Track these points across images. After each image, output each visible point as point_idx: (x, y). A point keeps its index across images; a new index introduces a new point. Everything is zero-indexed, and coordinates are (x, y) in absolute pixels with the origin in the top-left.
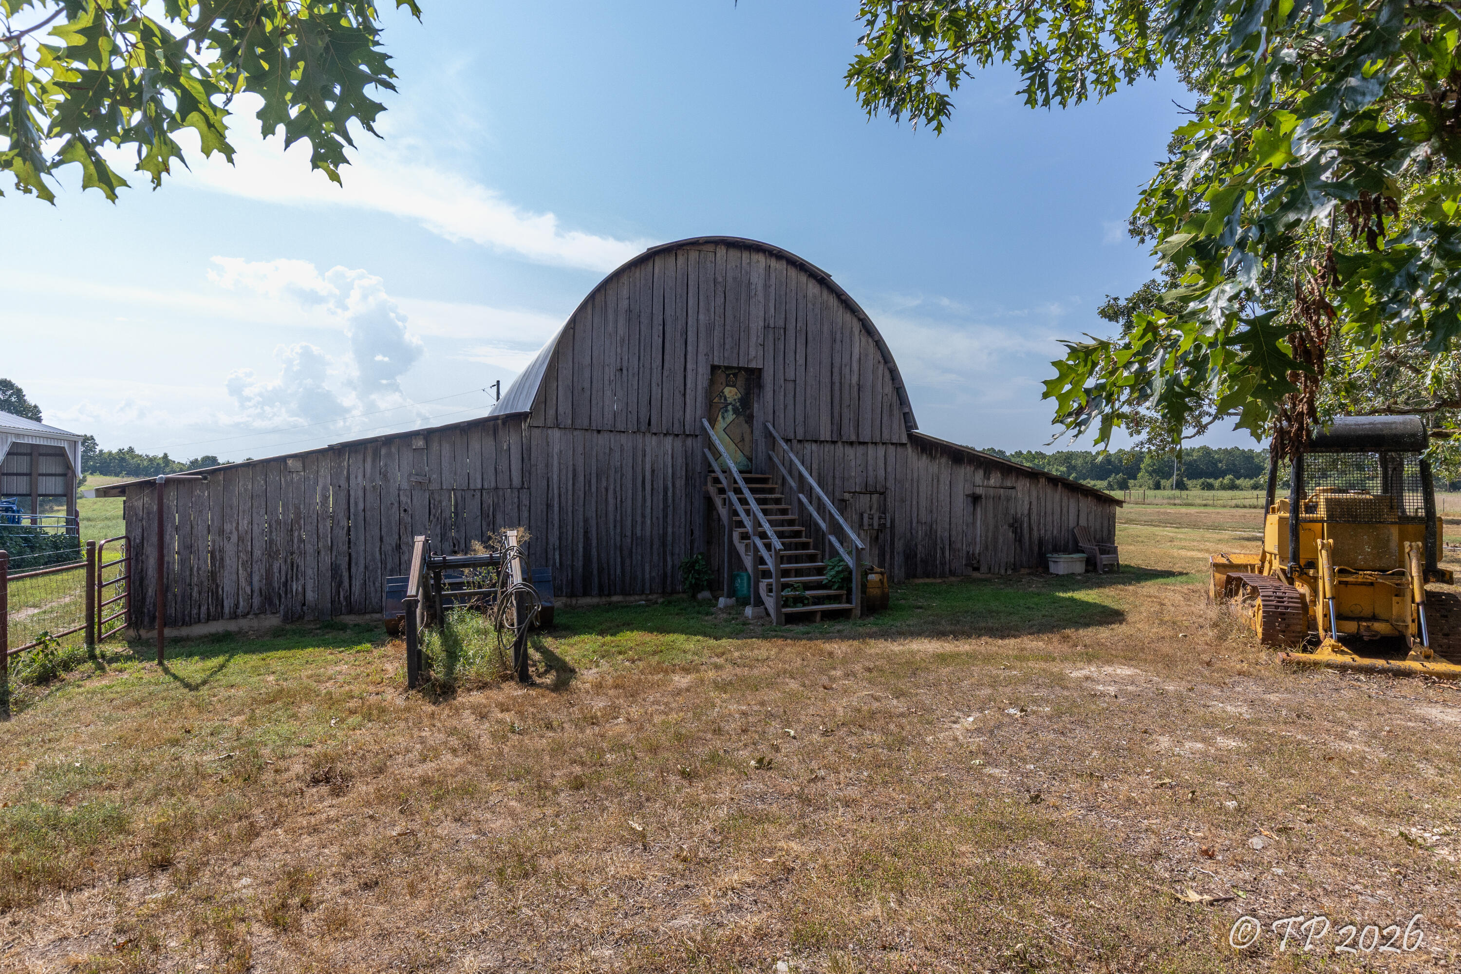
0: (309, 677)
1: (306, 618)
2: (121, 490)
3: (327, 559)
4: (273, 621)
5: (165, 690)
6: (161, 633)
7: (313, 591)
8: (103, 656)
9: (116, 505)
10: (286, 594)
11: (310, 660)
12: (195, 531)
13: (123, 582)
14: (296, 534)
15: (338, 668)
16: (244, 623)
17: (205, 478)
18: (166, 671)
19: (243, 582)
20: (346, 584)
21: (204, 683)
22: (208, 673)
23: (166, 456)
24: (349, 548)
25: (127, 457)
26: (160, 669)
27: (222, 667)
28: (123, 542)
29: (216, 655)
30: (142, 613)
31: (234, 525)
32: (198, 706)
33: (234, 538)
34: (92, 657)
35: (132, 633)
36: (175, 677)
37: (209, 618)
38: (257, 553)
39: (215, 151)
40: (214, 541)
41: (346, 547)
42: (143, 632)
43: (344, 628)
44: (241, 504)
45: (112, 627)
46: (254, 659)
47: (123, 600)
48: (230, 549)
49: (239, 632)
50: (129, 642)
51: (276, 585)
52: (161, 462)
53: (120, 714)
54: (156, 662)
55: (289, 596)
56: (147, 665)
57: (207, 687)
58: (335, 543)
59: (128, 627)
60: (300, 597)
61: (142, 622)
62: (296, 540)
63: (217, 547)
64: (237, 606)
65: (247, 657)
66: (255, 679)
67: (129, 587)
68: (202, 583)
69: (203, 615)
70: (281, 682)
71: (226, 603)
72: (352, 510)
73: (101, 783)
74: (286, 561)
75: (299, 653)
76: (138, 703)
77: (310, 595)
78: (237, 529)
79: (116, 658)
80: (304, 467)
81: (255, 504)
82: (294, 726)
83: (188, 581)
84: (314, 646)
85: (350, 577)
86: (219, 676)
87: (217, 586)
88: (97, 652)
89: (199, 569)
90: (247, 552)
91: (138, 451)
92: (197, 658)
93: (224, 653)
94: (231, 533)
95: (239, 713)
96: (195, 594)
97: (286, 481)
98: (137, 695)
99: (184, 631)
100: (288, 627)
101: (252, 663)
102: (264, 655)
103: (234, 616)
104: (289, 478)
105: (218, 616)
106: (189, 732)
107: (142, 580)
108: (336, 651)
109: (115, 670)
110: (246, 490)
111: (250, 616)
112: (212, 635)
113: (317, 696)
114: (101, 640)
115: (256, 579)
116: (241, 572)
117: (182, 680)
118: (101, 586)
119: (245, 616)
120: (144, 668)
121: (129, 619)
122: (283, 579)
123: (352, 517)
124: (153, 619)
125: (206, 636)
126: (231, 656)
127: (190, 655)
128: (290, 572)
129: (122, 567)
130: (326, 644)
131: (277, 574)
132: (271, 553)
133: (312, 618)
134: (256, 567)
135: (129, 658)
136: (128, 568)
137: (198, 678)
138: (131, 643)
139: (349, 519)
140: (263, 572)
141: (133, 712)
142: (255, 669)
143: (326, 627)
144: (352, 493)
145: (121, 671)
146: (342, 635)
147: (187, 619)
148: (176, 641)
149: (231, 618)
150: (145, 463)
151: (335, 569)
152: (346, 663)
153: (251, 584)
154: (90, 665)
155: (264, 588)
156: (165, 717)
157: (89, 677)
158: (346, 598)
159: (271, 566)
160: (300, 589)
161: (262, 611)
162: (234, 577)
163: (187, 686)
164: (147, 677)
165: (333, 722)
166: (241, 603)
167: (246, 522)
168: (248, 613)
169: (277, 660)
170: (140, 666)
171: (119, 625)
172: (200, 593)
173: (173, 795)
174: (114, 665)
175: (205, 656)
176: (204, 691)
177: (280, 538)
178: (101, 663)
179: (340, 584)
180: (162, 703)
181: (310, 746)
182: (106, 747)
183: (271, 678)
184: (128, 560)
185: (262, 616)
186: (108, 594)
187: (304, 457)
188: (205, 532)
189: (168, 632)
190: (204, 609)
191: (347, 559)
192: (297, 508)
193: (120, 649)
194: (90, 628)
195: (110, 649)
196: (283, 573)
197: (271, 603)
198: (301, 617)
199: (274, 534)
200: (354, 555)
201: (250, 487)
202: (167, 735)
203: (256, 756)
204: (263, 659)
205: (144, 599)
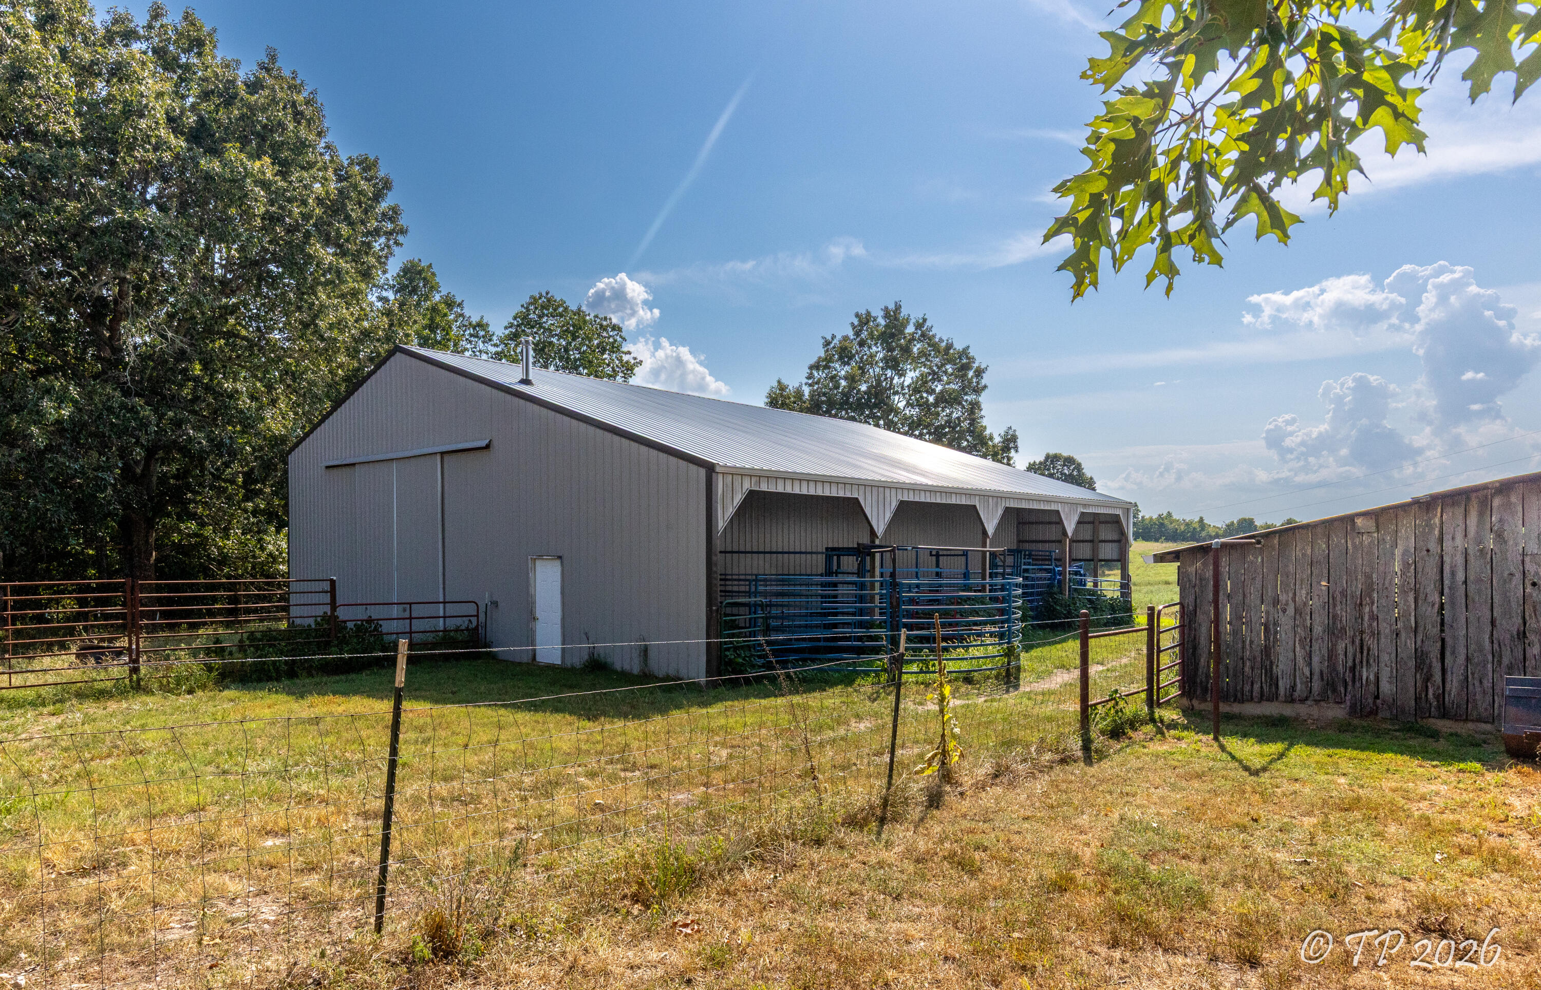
0: (1394, 790)
1: (1380, 715)
2: (1175, 556)
3: (1409, 644)
4: (1336, 712)
5: (1223, 768)
6: (1216, 707)
7: (1390, 683)
8: (1162, 721)
9: (1171, 570)
10: (1354, 681)
11: (1392, 767)
12: (1247, 601)
13: (1177, 650)
14: (1367, 609)
15: (1433, 787)
16: (1302, 710)
17: (1259, 542)
18: (1223, 748)
19: (1301, 662)
20: (1437, 677)
21: (1264, 769)
22: (1267, 759)
23: (1201, 520)
24: (1442, 631)
25: (1166, 522)
26: (1216, 745)
27: (1281, 756)
28: (1177, 608)
29: (1274, 741)
30: (1195, 682)
31: (1291, 595)
32: (1262, 794)
33: (1291, 611)
34: (1153, 720)
35: (1185, 702)
36: (1233, 757)
37: (1262, 698)
38: (1318, 630)
39: (1404, 144)
40: (1267, 613)
41: (1436, 631)
42: (1195, 703)
43: (1434, 735)
44: (1299, 571)
45: (1167, 694)
46: (1319, 754)
47: (1177, 667)
48: (1285, 621)
49: (1296, 719)
50: (1183, 711)
51: (1340, 669)
52: (1197, 526)
53: (1184, 783)
54: (1211, 736)
55: (1358, 684)
56: (1204, 738)
57: (1267, 774)
58: (1421, 623)
59: (1181, 695)
60: (1372, 688)
61: (1195, 691)
62: (1366, 618)
63: (1271, 618)
64: (1293, 688)
65: (1310, 750)
66: (1323, 778)
67: (1183, 654)
68: (1255, 658)
69: (1256, 693)
70: (1355, 788)
71: (1280, 683)
72: (1447, 582)
73: (1178, 850)
74: (1353, 642)
75: (1375, 757)
76: (1199, 776)
77: (1386, 687)
78: (1294, 601)
79: (1173, 725)
80: (1377, 527)
81: (1315, 572)
82: (1384, 848)
83: (1240, 654)
84: (1396, 753)
85: (1444, 671)
86: (1279, 765)
87: (1272, 663)
88: (1157, 716)
89: (1251, 642)
90: (1305, 627)
91: (1175, 517)
92: (1253, 740)
93: (1283, 740)
94: (1287, 604)
95: (1309, 814)
96: (1247, 669)
97: (1354, 544)
98: (1197, 768)
99: (1236, 708)
100: (1356, 722)
101: (1316, 758)
102: (1331, 751)
103: (1290, 700)
104: (1357, 541)
105: (1273, 697)
106: (1256, 820)
107: (1195, 648)
108: (1427, 764)
109: (1174, 738)
110: (1304, 555)
111: (1309, 702)
112: (1266, 717)
113: (1408, 817)
114: (1159, 705)
115: (1316, 659)
116: (1298, 649)
117: (1240, 762)
118: (1159, 651)
119: (1303, 701)
120: (1200, 741)
121: (1182, 687)
122: (1350, 663)
123: (1446, 591)
124: (1205, 690)
125: (1259, 717)
126: (1291, 745)
127: (1245, 735)
128: (1358, 655)
129: (1176, 634)
130: (1412, 752)
131: (1341, 657)
132: (1334, 631)
133: (1388, 715)
134: (1316, 646)
135: (1185, 728)
136: (1182, 634)
137: (1257, 763)
138: (1186, 712)
139: (1442, 594)
140: (1325, 652)
141: (1196, 784)
142: (1321, 766)
143: (1410, 730)
144: (1447, 559)
145: (1179, 739)
146: (1431, 744)
147: (1239, 695)
148: (1229, 717)
149: (1286, 702)
150: (1182, 528)
151: (1421, 658)
152: (1445, 783)
153: (1310, 665)
154: (1150, 728)
155: (1325, 671)
156: (1227, 798)
157: (1151, 739)
158: (1437, 697)
159: (1334, 645)
160: (1372, 677)
161: (1323, 698)
162: (1291, 655)
163: (1246, 769)
164: (1204, 751)
165: (1438, 857)
166: (1299, 686)
167: (1304, 592)
168: (1307, 699)
169: (1346, 758)
170: (1197, 738)
171: (1174, 692)
172: (1252, 669)
173: (1250, 887)
174: (1172, 732)
175: (1262, 739)
176: (1265, 778)
177: (1345, 613)
178: (1162, 728)
179: (1428, 678)
180: (1223, 781)
181: (1409, 880)
182: (1177, 814)
183: (1342, 780)
184: (1182, 627)
185: (1322, 703)
186: (1166, 660)
187: (1378, 516)
188: (1259, 602)
189: (1224, 708)
190: (1257, 687)
191: (1439, 644)
192: (1368, 577)
193: (1175, 717)
194: (1150, 691)
195: (1169, 714)
196: (1350, 655)
197: (1334, 690)
198: (1374, 712)
199: (1338, 608)
200: (1449, 641)
201: (1309, 552)
202: (1234, 818)
203: (1339, 872)
204: (1329, 756)
205: (1196, 669)
